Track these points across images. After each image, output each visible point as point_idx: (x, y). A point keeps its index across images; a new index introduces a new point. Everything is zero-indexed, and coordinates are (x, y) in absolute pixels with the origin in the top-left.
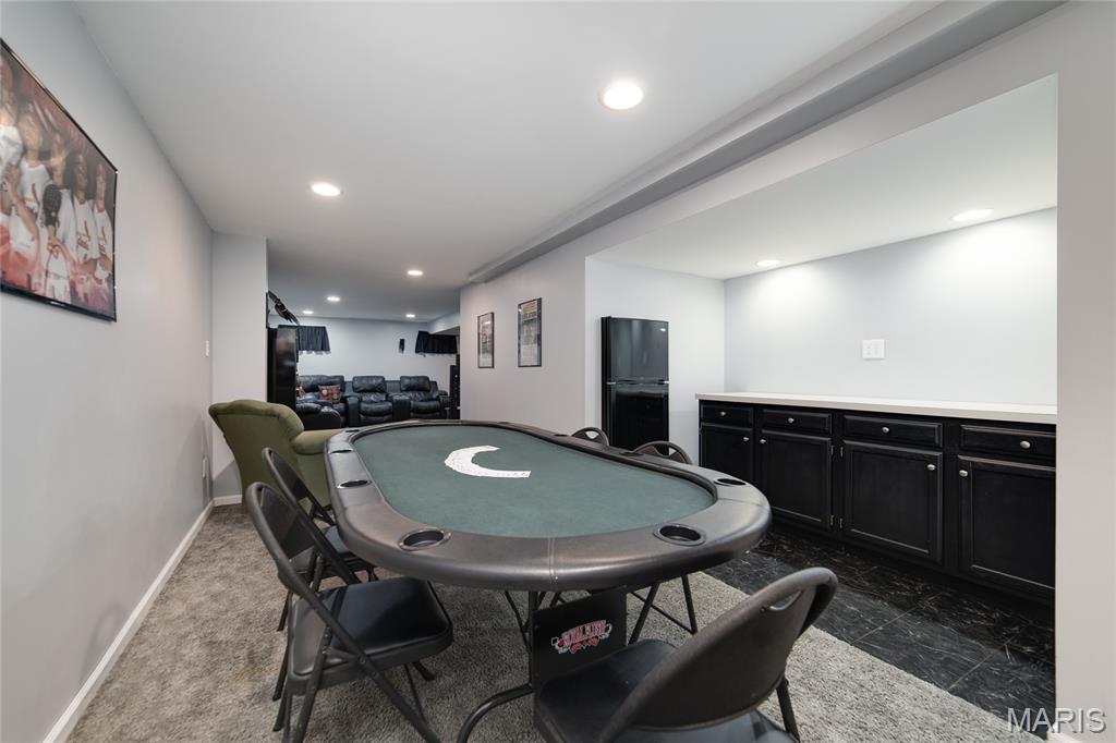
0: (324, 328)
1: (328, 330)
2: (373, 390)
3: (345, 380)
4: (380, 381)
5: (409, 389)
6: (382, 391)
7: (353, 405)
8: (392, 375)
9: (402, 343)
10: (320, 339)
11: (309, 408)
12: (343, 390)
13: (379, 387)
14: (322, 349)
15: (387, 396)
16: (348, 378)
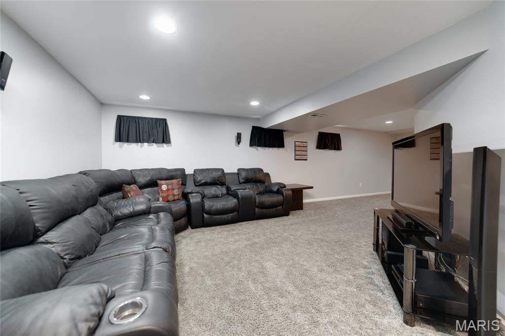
0: (165, 120)
1: (169, 122)
2: (213, 183)
3: (187, 173)
4: (219, 173)
5: (248, 181)
6: (222, 184)
7: (197, 203)
8: (230, 168)
9: (239, 138)
10: (160, 130)
11: (159, 207)
12: (184, 184)
13: (218, 179)
14: (163, 142)
15: (228, 189)
16: (189, 171)
